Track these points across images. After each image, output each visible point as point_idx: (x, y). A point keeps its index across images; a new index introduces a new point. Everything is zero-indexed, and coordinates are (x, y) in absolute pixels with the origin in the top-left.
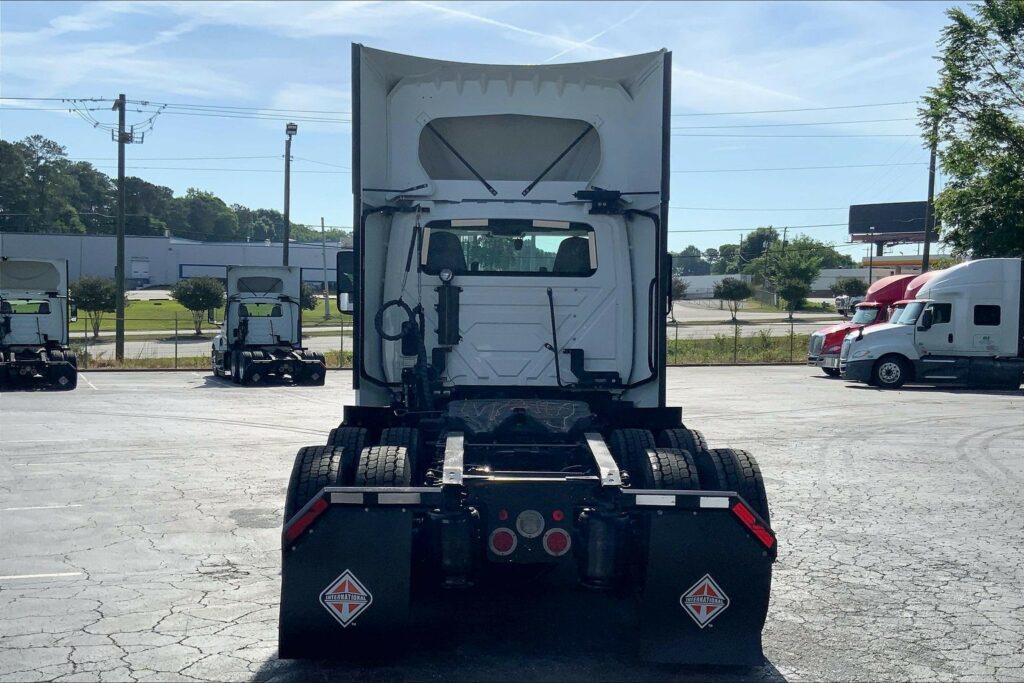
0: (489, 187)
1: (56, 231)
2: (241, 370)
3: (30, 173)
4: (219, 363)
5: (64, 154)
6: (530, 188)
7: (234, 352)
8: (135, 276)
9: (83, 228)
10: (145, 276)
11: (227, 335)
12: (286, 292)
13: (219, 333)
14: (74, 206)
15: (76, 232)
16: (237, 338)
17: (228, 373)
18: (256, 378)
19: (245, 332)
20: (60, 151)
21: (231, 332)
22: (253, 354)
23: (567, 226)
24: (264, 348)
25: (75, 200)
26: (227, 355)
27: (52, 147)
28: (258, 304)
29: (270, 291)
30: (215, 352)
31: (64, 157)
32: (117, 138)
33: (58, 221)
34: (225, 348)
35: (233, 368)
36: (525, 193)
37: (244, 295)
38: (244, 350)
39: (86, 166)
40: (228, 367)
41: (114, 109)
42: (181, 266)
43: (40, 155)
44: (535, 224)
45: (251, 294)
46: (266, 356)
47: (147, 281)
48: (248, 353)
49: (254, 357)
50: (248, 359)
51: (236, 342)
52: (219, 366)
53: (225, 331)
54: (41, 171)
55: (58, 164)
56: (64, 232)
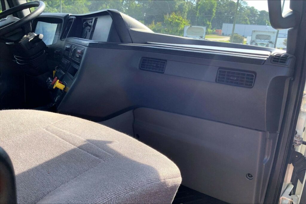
1: (242, 24)
3: (239, 9)
9: (249, 23)
12: (271, 40)
14: (248, 17)
15: (247, 24)
27: (245, 3)
29: (266, 39)
31: (247, 5)
33: (244, 21)
37: (258, 40)
39: (253, 8)
43: (242, 5)
45: (260, 40)
54: (242, 9)
55: (246, 7)
56: (244, 24)
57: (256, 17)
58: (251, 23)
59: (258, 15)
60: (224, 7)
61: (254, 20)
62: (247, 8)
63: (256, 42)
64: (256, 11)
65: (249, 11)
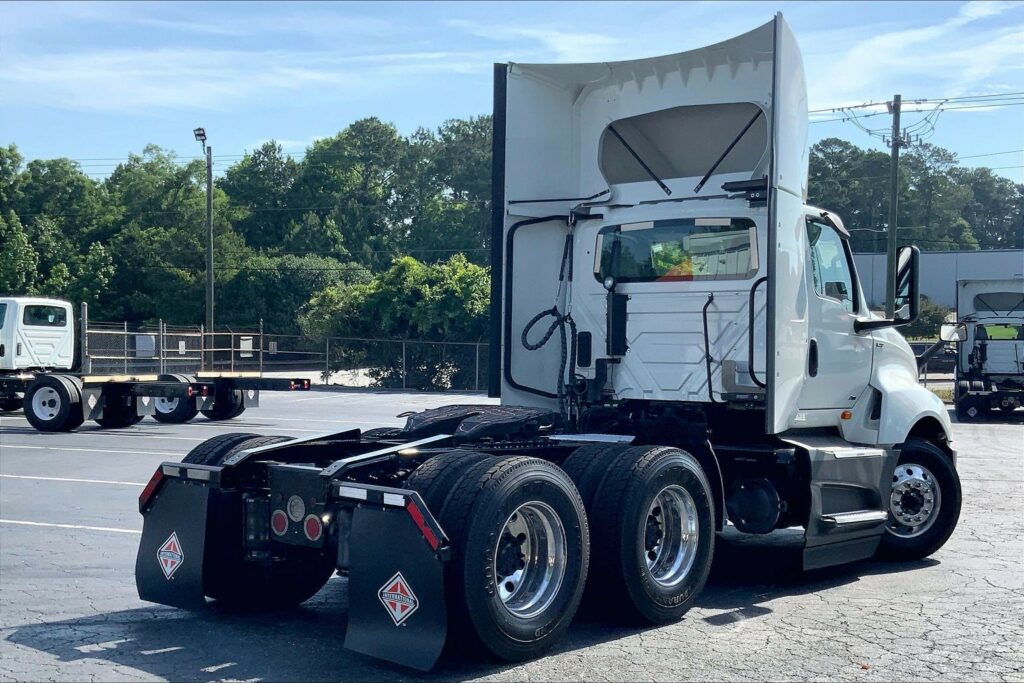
0: (663, 186)
1: (942, 249)
5: (955, 162)
6: (703, 183)
9: (974, 242)
14: (965, 219)
15: (965, 247)
16: (970, 365)
18: (972, 412)
19: (984, 358)
20: (949, 158)
21: (966, 359)
22: (971, 384)
23: (728, 222)
24: (992, 377)
25: (966, 212)
27: (941, 155)
28: (1000, 325)
29: (1015, 309)
31: (955, 166)
32: (891, 143)
33: (947, 237)
36: (698, 189)
37: (982, 314)
39: (984, 172)
41: (888, 113)
43: (928, 165)
44: (698, 223)
45: (991, 314)
46: (988, 387)
48: (965, 383)
49: (974, 388)
50: (963, 390)
51: (970, 369)
54: (929, 184)
55: (950, 173)
56: (952, 250)
57: (1008, 211)
58: (985, 244)
59: (1017, 202)
60: (844, 183)
61: (999, 228)
62: (954, 176)
63: (980, 322)
64: (1001, 190)
65: (966, 191)
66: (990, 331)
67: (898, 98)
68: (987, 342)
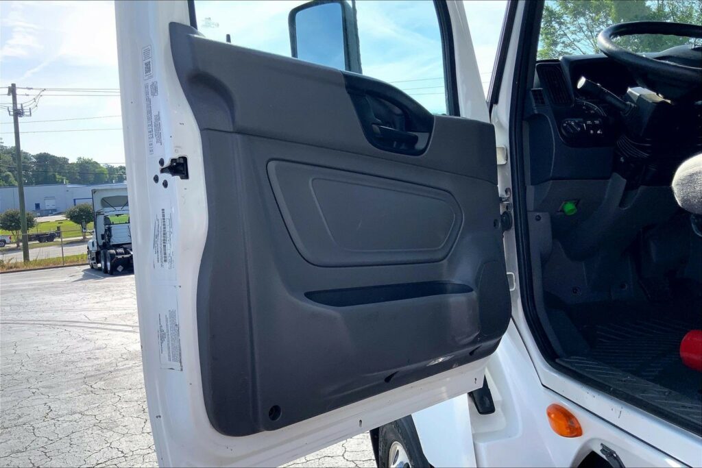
2: (109, 264)
4: (93, 259)
7: (102, 252)
8: (47, 208)
10: (54, 207)
11: (97, 239)
13: (91, 238)
15: (12, 186)
16: (104, 241)
17: (99, 265)
18: (120, 268)
19: (110, 236)
21: (100, 237)
22: (116, 252)
24: (124, 246)
26: (98, 253)
28: (118, 215)
29: (125, 205)
30: (89, 252)
32: (12, 113)
34: (96, 248)
35: (103, 263)
37: (107, 209)
38: (109, 249)
40: (98, 262)
41: (9, 94)
42: (75, 200)
45: (112, 209)
46: (126, 252)
47: (55, 210)
48: (113, 251)
49: (117, 254)
50: (112, 256)
51: (104, 243)
52: (93, 262)
53: (95, 236)
66: (113, 219)
67: (14, 85)
68: (111, 226)
